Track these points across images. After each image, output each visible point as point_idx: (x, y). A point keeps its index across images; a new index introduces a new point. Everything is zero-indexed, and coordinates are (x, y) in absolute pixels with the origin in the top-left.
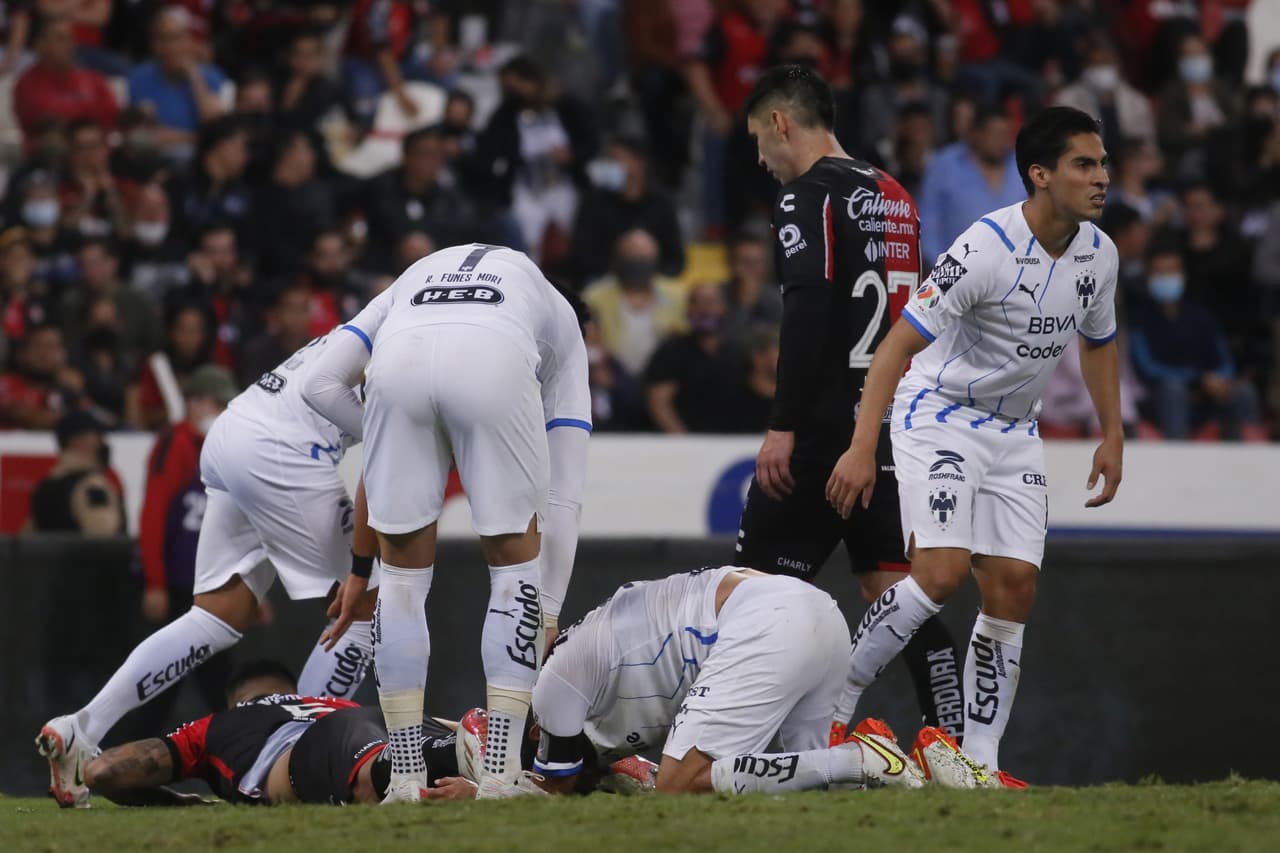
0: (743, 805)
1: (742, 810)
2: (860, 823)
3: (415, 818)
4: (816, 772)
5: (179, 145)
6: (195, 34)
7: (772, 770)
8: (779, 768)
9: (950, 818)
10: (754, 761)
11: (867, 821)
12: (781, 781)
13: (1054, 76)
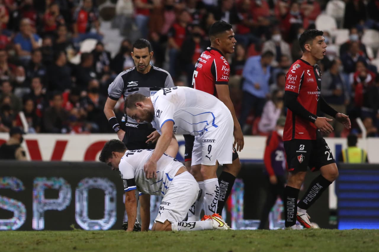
0: (179, 234)
1: (179, 236)
2: (211, 239)
3: (90, 237)
4: (200, 226)
5: (26, 56)
6: (32, 26)
7: (188, 225)
8: (190, 225)
9: (235, 238)
10: (183, 223)
11: (212, 239)
12: (191, 228)
13: (263, 38)
